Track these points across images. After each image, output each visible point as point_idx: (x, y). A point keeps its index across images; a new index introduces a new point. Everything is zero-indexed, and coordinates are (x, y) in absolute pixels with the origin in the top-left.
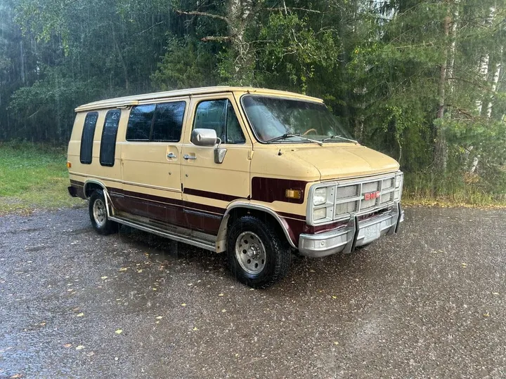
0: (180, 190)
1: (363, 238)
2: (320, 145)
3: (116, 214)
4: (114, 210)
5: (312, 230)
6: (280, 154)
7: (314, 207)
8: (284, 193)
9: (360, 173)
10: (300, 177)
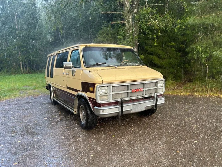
0: (66, 87)
1: (131, 110)
2: (116, 67)
3: (56, 97)
4: (55, 95)
5: (100, 105)
6: (90, 72)
7: (99, 95)
8: (89, 89)
9: (129, 80)
10: (93, 82)
